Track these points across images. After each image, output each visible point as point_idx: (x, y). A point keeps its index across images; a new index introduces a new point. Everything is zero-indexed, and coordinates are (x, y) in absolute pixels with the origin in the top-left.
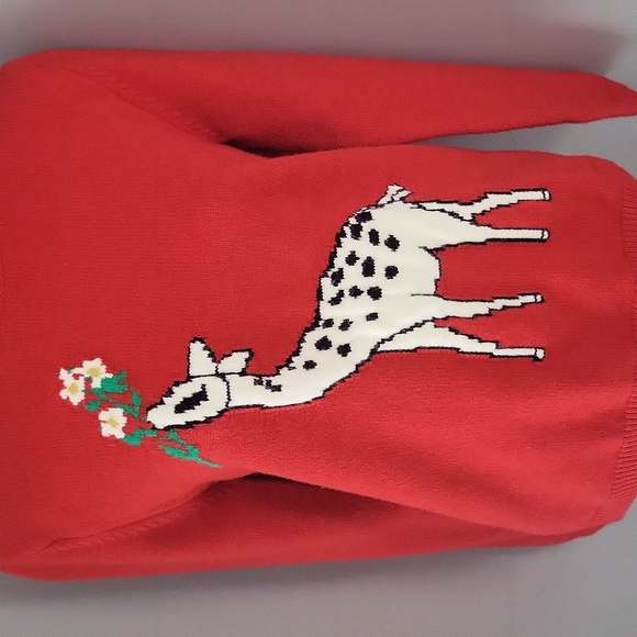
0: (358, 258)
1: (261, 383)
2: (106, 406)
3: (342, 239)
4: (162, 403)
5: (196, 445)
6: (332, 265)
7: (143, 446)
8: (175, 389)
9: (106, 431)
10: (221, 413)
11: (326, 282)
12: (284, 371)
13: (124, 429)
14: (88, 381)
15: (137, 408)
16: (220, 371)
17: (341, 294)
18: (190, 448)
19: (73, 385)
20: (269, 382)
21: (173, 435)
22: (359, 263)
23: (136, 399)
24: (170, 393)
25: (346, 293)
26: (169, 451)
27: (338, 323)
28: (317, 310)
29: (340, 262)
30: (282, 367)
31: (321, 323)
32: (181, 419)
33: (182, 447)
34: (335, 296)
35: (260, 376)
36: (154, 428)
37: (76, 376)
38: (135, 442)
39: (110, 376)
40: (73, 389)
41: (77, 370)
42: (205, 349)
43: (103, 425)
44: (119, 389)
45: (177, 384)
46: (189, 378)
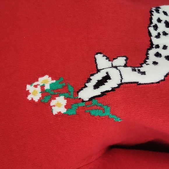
0: (162, 21)
1: (135, 70)
2: (53, 97)
3: (153, 13)
4: (86, 86)
5: (108, 105)
6: (151, 23)
7: (77, 114)
8: (91, 78)
9: (55, 111)
10: (119, 85)
11: (151, 29)
12: (144, 65)
13: (66, 107)
14: (43, 87)
15: (72, 93)
16: (114, 65)
17: (159, 34)
18: (105, 107)
19: (34, 91)
20: (139, 70)
21: (95, 102)
22: (163, 22)
23: (71, 89)
24: (89, 80)
25: (161, 33)
26: (93, 113)
27: (161, 46)
28: (151, 41)
29: (155, 21)
30: (143, 64)
31: (154, 46)
32: (98, 92)
33: (101, 108)
34: (157, 35)
35: (134, 67)
36: (83, 101)
37: (36, 86)
38: (73, 112)
39: (54, 81)
40: (35, 93)
41: (36, 83)
42: (104, 56)
43: (53, 108)
44: (60, 86)
45: (92, 75)
46: (98, 71)
